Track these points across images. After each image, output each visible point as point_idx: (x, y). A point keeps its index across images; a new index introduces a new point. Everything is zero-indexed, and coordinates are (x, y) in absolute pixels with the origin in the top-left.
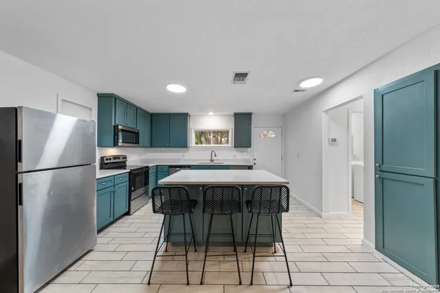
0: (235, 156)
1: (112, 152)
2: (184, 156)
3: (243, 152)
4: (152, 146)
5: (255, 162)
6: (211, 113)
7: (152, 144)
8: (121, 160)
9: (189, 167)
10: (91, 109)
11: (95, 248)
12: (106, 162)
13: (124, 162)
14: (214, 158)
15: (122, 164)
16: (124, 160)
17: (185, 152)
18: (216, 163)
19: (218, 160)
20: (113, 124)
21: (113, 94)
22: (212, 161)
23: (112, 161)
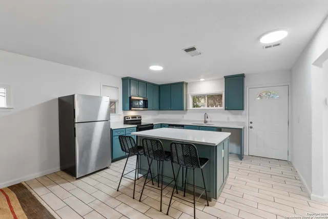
0: (228, 119)
1: (132, 113)
2: (183, 117)
3: (238, 114)
4: (160, 109)
5: (251, 125)
6: (202, 80)
7: (161, 108)
8: (137, 119)
9: (182, 126)
10: (118, 88)
11: (111, 167)
12: (126, 120)
13: (140, 120)
14: (207, 120)
15: (138, 122)
16: (140, 119)
17: (185, 114)
18: (209, 124)
19: (211, 121)
20: (129, 96)
21: (128, 77)
22: (206, 122)
23: (131, 119)
